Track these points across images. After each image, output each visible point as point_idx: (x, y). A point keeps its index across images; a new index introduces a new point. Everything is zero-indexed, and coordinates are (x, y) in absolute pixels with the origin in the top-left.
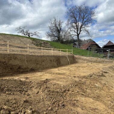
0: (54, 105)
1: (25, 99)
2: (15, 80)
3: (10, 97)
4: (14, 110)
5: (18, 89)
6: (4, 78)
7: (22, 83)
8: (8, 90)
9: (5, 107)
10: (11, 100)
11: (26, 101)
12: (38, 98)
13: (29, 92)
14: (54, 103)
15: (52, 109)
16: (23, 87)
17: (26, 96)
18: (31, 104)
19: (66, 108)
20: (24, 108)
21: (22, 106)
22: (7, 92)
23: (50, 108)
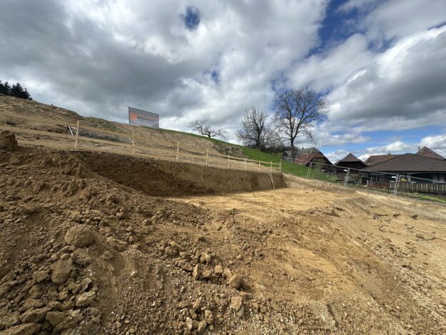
0: (246, 253)
1: (200, 236)
2: (186, 204)
3: (180, 230)
4: (184, 251)
5: (190, 218)
6: (170, 199)
7: (196, 211)
8: (176, 218)
9: (172, 243)
10: (181, 233)
11: (202, 240)
12: (220, 238)
13: (207, 226)
14: (246, 249)
15: (242, 259)
16: (196, 216)
17: (202, 231)
18: (209, 244)
19: (266, 260)
20: (200, 249)
21: (195, 246)
22: (174, 221)
23: (239, 256)
